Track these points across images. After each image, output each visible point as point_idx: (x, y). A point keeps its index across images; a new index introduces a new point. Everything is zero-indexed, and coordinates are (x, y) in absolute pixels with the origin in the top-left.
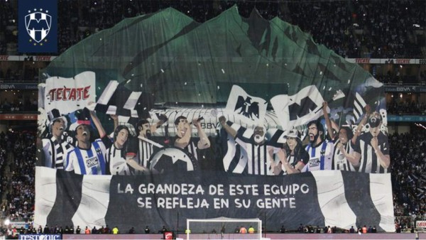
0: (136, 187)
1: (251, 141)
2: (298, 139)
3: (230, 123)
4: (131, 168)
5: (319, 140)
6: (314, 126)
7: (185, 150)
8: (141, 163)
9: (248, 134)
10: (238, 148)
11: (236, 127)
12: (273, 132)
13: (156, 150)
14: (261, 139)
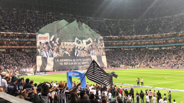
0: (59, 60)
1: (79, 49)
2: (88, 49)
3: (75, 46)
4: (58, 56)
5: (92, 49)
6: (91, 46)
7: (68, 51)
8: (60, 54)
9: (79, 48)
10: (77, 51)
11: (77, 46)
12: (83, 47)
13: (63, 51)
14: (81, 49)
